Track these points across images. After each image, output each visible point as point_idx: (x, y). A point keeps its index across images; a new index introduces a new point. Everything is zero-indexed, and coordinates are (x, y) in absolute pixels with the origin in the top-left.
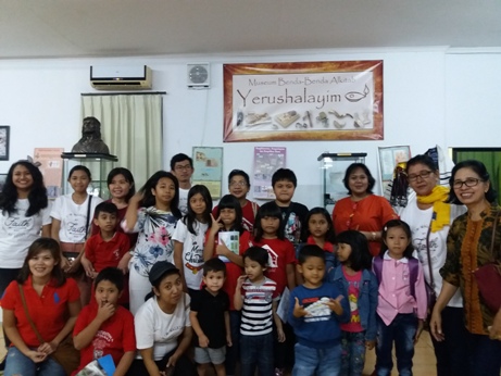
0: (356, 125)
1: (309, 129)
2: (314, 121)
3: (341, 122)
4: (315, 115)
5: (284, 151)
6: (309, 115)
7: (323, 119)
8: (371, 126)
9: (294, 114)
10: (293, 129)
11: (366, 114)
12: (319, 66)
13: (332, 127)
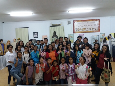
0: (96, 30)
1: (88, 31)
2: (89, 29)
3: (93, 29)
4: (89, 28)
5: (84, 35)
6: (88, 28)
7: (90, 29)
8: (98, 30)
9: (85, 28)
10: (85, 31)
11: (97, 28)
12: (89, 20)
13: (92, 30)
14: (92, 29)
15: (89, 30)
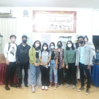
3: (65, 28)
6: (56, 26)
7: (60, 27)
10: (52, 29)
11: (72, 26)
12: (59, 12)
13: (62, 29)
14: (62, 27)
15: (59, 29)
